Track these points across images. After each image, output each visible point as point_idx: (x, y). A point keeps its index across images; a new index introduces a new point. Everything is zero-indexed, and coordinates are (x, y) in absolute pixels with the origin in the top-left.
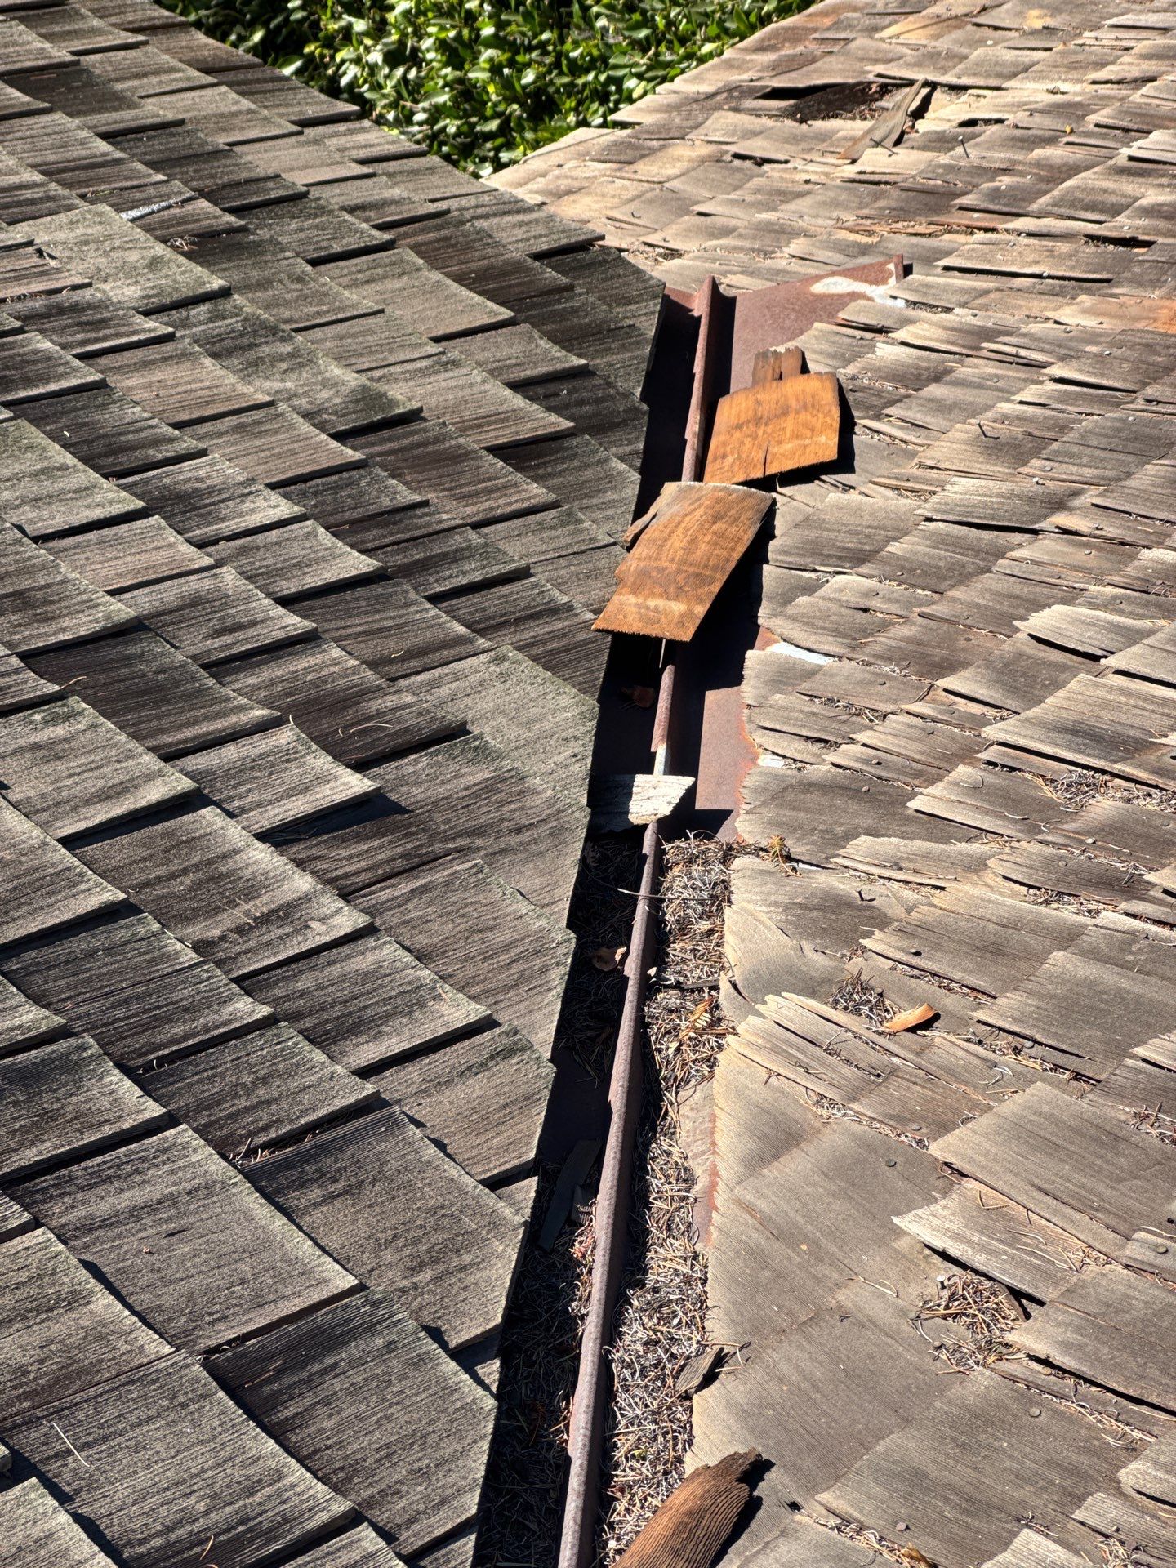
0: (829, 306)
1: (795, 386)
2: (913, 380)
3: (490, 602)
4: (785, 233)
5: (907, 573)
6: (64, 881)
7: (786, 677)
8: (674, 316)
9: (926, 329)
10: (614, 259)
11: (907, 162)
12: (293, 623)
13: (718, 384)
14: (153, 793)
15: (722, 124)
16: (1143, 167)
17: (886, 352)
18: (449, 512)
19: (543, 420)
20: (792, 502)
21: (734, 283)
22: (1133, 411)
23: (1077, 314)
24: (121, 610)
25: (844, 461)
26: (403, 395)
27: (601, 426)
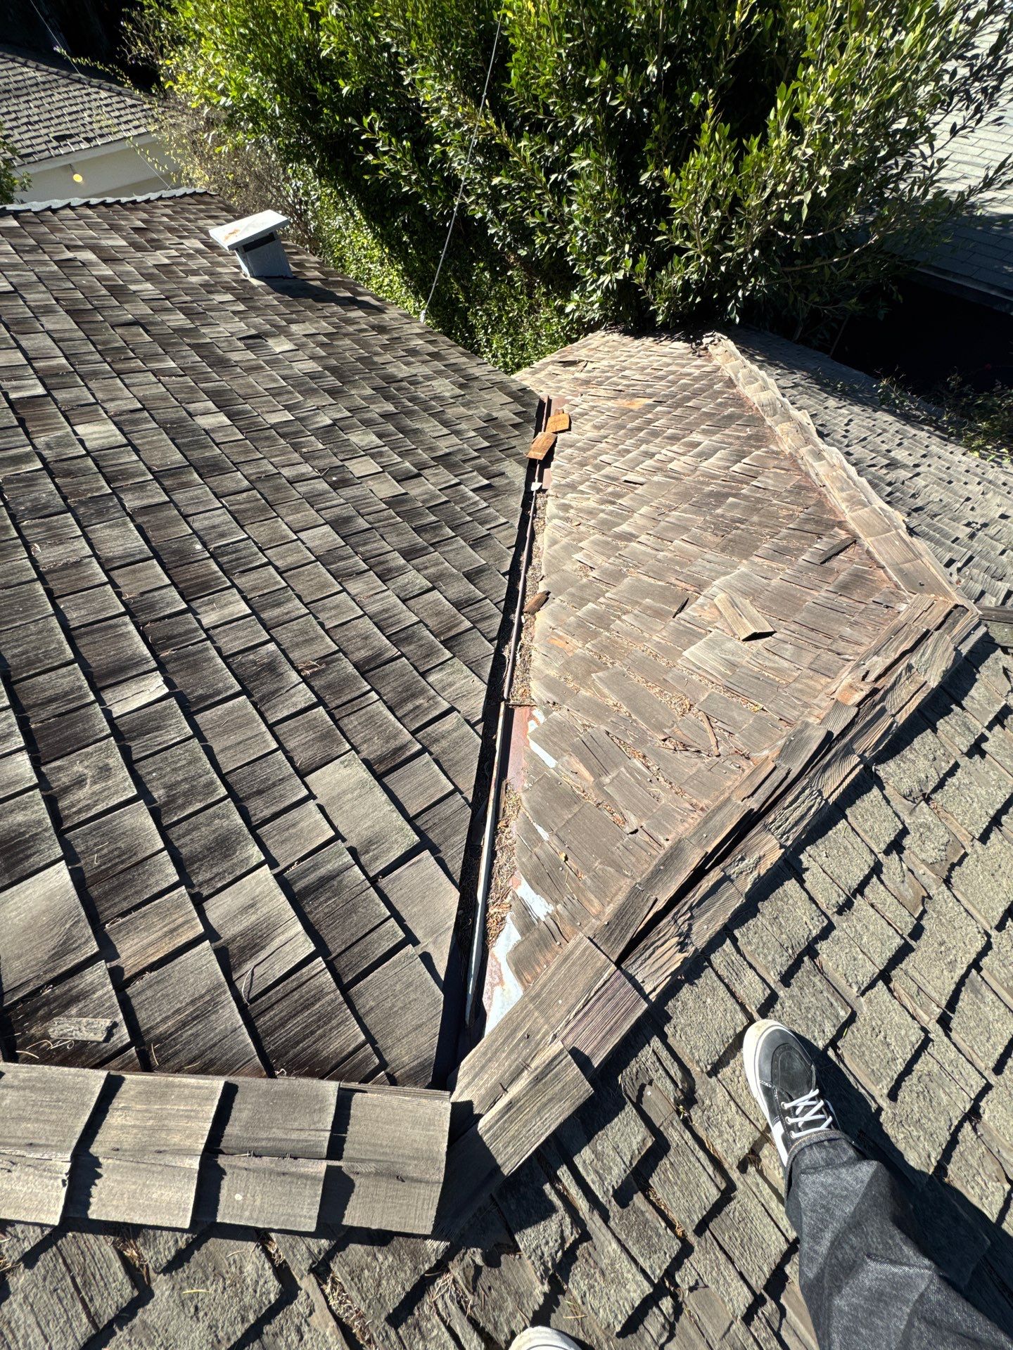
0: (567, 402)
1: (562, 416)
2: (582, 415)
3: (509, 452)
4: (561, 388)
5: (580, 449)
6: (438, 496)
7: (558, 467)
8: (541, 403)
9: (585, 406)
10: (531, 391)
11: (583, 376)
12: (476, 454)
13: (548, 415)
14: (453, 482)
15: (550, 368)
16: (624, 377)
17: (577, 410)
18: (502, 436)
19: (519, 420)
20: (560, 436)
21: (552, 397)
22: (620, 421)
23: (611, 404)
24: (447, 451)
25: (569, 429)
26: (495, 414)
27: (528, 421)
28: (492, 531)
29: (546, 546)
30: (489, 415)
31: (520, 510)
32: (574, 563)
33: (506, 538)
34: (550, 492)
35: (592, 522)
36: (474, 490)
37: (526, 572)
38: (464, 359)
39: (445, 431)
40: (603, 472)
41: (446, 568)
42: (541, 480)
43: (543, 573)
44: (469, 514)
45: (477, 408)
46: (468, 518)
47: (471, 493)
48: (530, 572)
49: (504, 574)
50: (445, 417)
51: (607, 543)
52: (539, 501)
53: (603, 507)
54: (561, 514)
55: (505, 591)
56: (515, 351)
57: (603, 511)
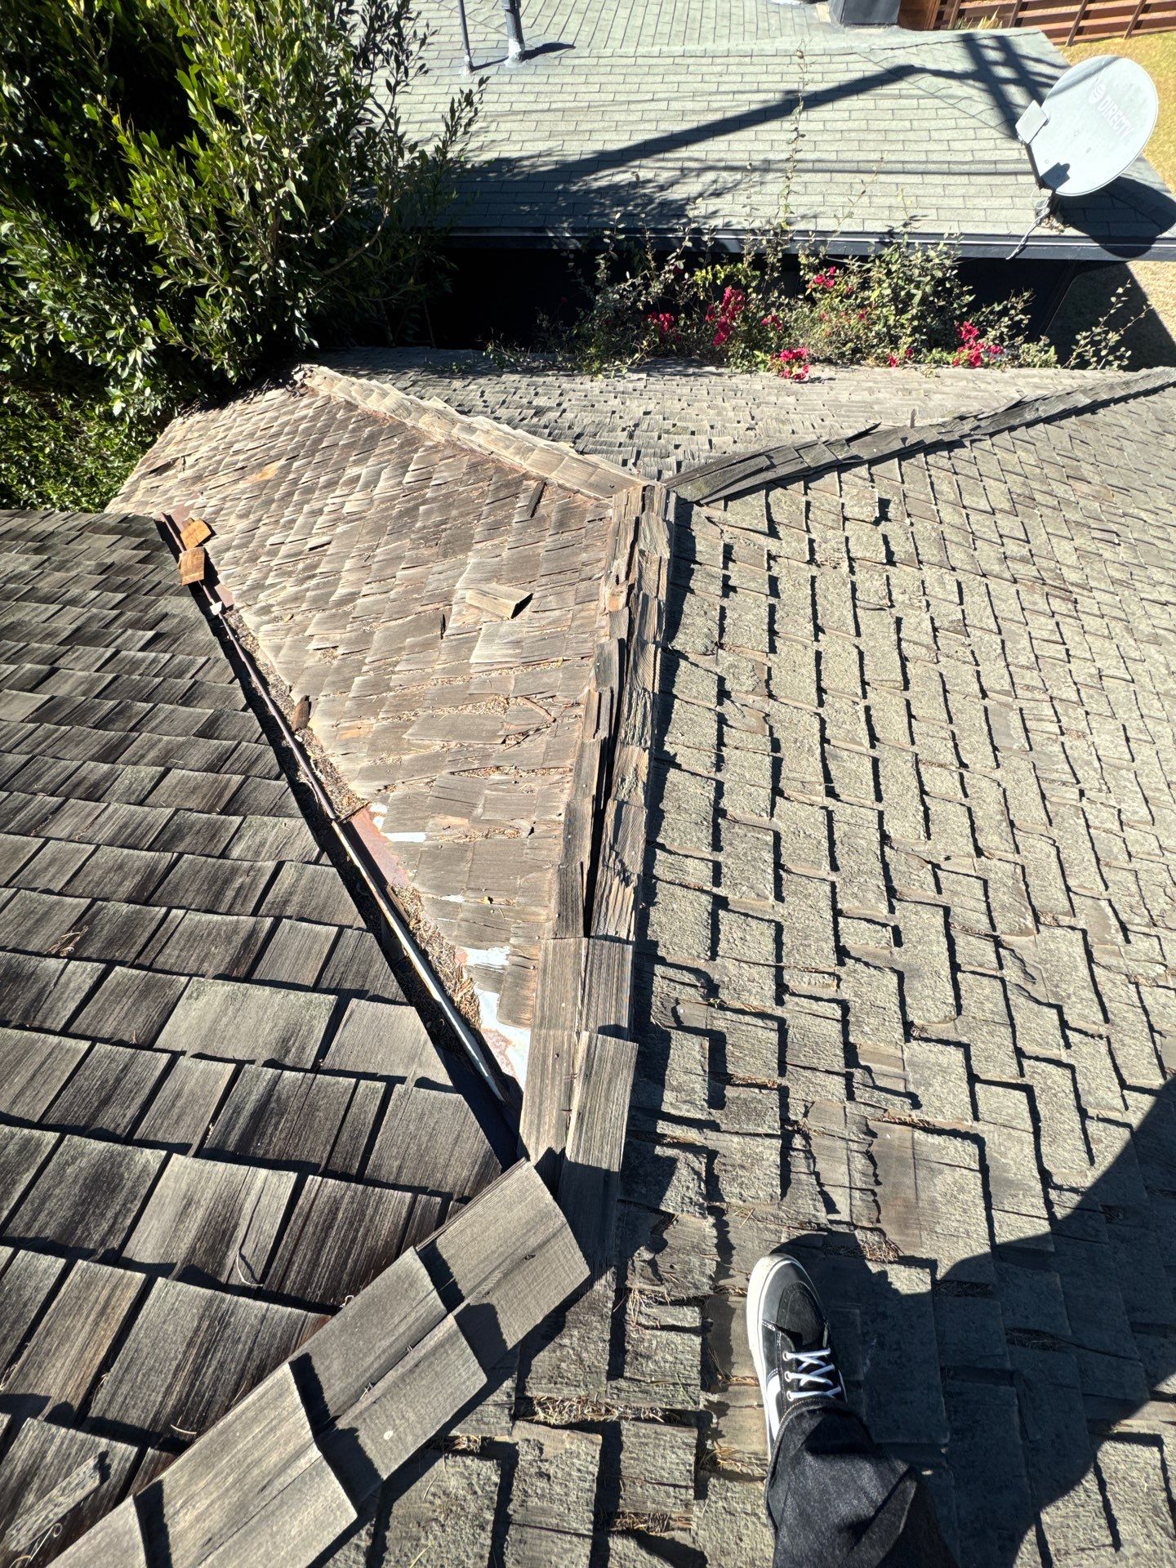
0: (191, 507)
1: (194, 525)
2: (217, 512)
3: (157, 590)
4: (172, 498)
5: (238, 547)
6: (99, 679)
7: (228, 577)
8: (160, 525)
9: (213, 502)
10: (136, 518)
11: (189, 473)
12: (115, 612)
13: (178, 533)
14: (108, 654)
15: (143, 484)
16: (237, 453)
17: (208, 510)
18: (136, 579)
19: (143, 553)
20: (208, 546)
21: (168, 512)
22: (263, 497)
23: (242, 485)
24: (74, 626)
25: (213, 533)
26: (109, 561)
27: (159, 548)
28: (197, 677)
29: (272, 659)
30: (99, 565)
31: (215, 640)
32: (313, 655)
33: (220, 674)
34: (237, 605)
35: (304, 606)
36: (143, 649)
37: (268, 694)
38: (17, 521)
39: (54, 608)
40: (281, 554)
41: (169, 742)
42: (217, 599)
43: (288, 683)
44: (156, 676)
45: (78, 564)
46: (158, 680)
47: (141, 654)
48: (273, 692)
49: (244, 709)
50: (40, 594)
51: (334, 616)
52: (232, 621)
53: (305, 586)
54: (265, 618)
55: (257, 723)
56: (86, 490)
57: (307, 590)
